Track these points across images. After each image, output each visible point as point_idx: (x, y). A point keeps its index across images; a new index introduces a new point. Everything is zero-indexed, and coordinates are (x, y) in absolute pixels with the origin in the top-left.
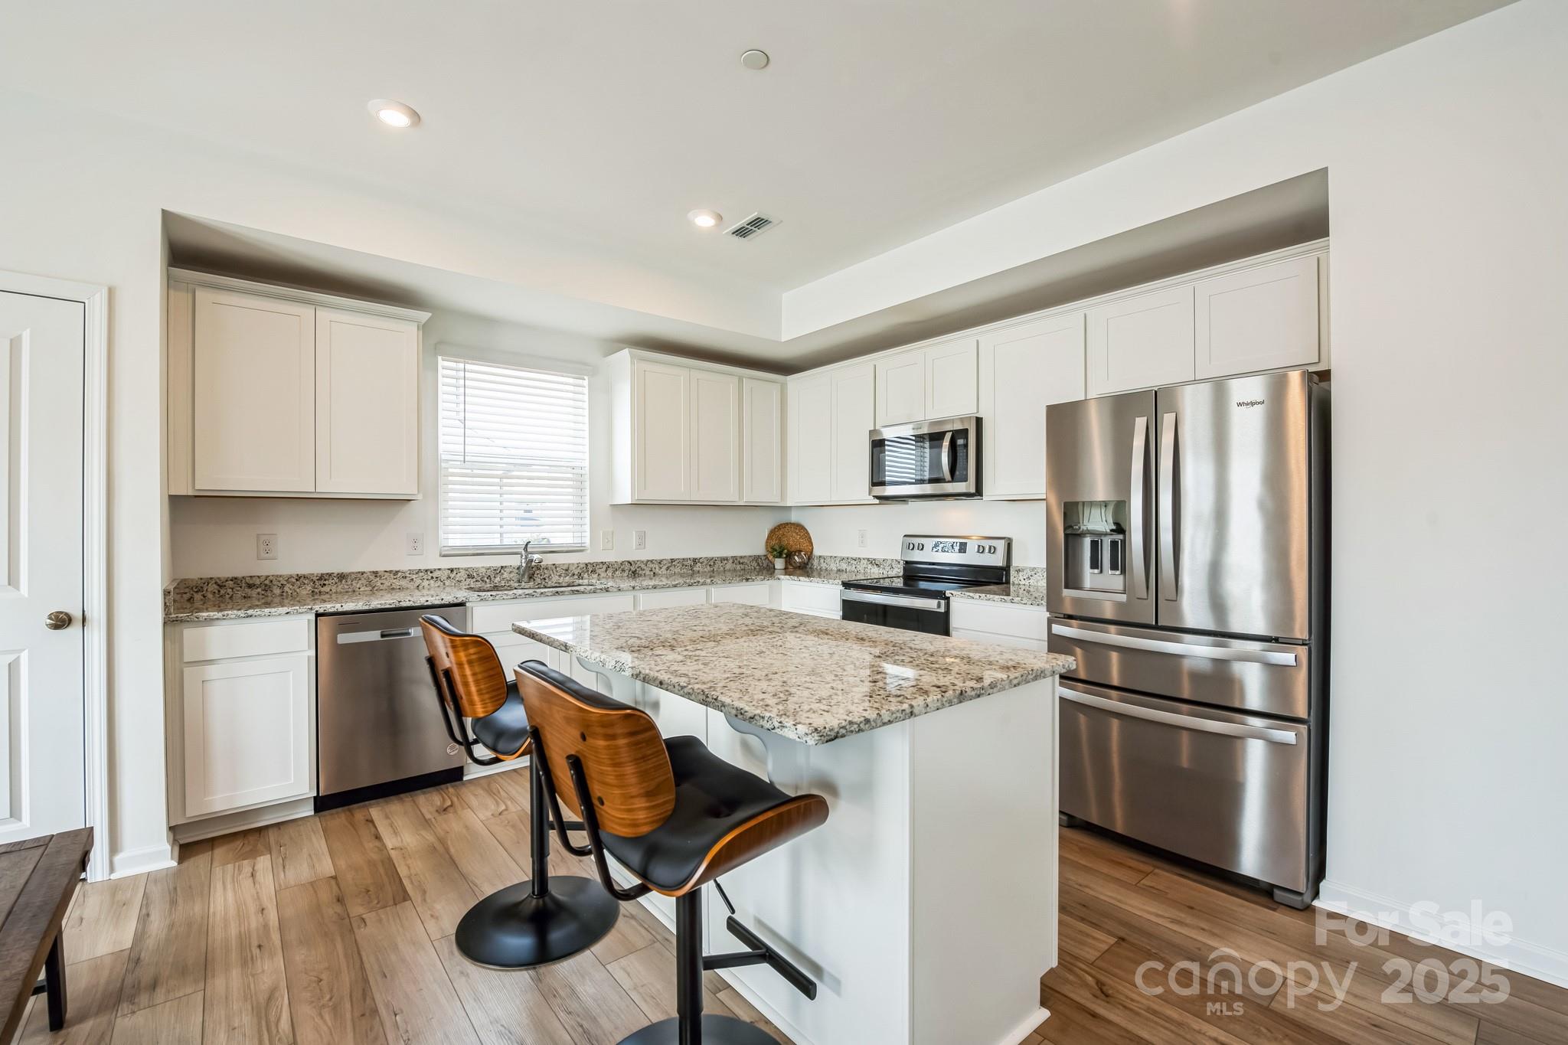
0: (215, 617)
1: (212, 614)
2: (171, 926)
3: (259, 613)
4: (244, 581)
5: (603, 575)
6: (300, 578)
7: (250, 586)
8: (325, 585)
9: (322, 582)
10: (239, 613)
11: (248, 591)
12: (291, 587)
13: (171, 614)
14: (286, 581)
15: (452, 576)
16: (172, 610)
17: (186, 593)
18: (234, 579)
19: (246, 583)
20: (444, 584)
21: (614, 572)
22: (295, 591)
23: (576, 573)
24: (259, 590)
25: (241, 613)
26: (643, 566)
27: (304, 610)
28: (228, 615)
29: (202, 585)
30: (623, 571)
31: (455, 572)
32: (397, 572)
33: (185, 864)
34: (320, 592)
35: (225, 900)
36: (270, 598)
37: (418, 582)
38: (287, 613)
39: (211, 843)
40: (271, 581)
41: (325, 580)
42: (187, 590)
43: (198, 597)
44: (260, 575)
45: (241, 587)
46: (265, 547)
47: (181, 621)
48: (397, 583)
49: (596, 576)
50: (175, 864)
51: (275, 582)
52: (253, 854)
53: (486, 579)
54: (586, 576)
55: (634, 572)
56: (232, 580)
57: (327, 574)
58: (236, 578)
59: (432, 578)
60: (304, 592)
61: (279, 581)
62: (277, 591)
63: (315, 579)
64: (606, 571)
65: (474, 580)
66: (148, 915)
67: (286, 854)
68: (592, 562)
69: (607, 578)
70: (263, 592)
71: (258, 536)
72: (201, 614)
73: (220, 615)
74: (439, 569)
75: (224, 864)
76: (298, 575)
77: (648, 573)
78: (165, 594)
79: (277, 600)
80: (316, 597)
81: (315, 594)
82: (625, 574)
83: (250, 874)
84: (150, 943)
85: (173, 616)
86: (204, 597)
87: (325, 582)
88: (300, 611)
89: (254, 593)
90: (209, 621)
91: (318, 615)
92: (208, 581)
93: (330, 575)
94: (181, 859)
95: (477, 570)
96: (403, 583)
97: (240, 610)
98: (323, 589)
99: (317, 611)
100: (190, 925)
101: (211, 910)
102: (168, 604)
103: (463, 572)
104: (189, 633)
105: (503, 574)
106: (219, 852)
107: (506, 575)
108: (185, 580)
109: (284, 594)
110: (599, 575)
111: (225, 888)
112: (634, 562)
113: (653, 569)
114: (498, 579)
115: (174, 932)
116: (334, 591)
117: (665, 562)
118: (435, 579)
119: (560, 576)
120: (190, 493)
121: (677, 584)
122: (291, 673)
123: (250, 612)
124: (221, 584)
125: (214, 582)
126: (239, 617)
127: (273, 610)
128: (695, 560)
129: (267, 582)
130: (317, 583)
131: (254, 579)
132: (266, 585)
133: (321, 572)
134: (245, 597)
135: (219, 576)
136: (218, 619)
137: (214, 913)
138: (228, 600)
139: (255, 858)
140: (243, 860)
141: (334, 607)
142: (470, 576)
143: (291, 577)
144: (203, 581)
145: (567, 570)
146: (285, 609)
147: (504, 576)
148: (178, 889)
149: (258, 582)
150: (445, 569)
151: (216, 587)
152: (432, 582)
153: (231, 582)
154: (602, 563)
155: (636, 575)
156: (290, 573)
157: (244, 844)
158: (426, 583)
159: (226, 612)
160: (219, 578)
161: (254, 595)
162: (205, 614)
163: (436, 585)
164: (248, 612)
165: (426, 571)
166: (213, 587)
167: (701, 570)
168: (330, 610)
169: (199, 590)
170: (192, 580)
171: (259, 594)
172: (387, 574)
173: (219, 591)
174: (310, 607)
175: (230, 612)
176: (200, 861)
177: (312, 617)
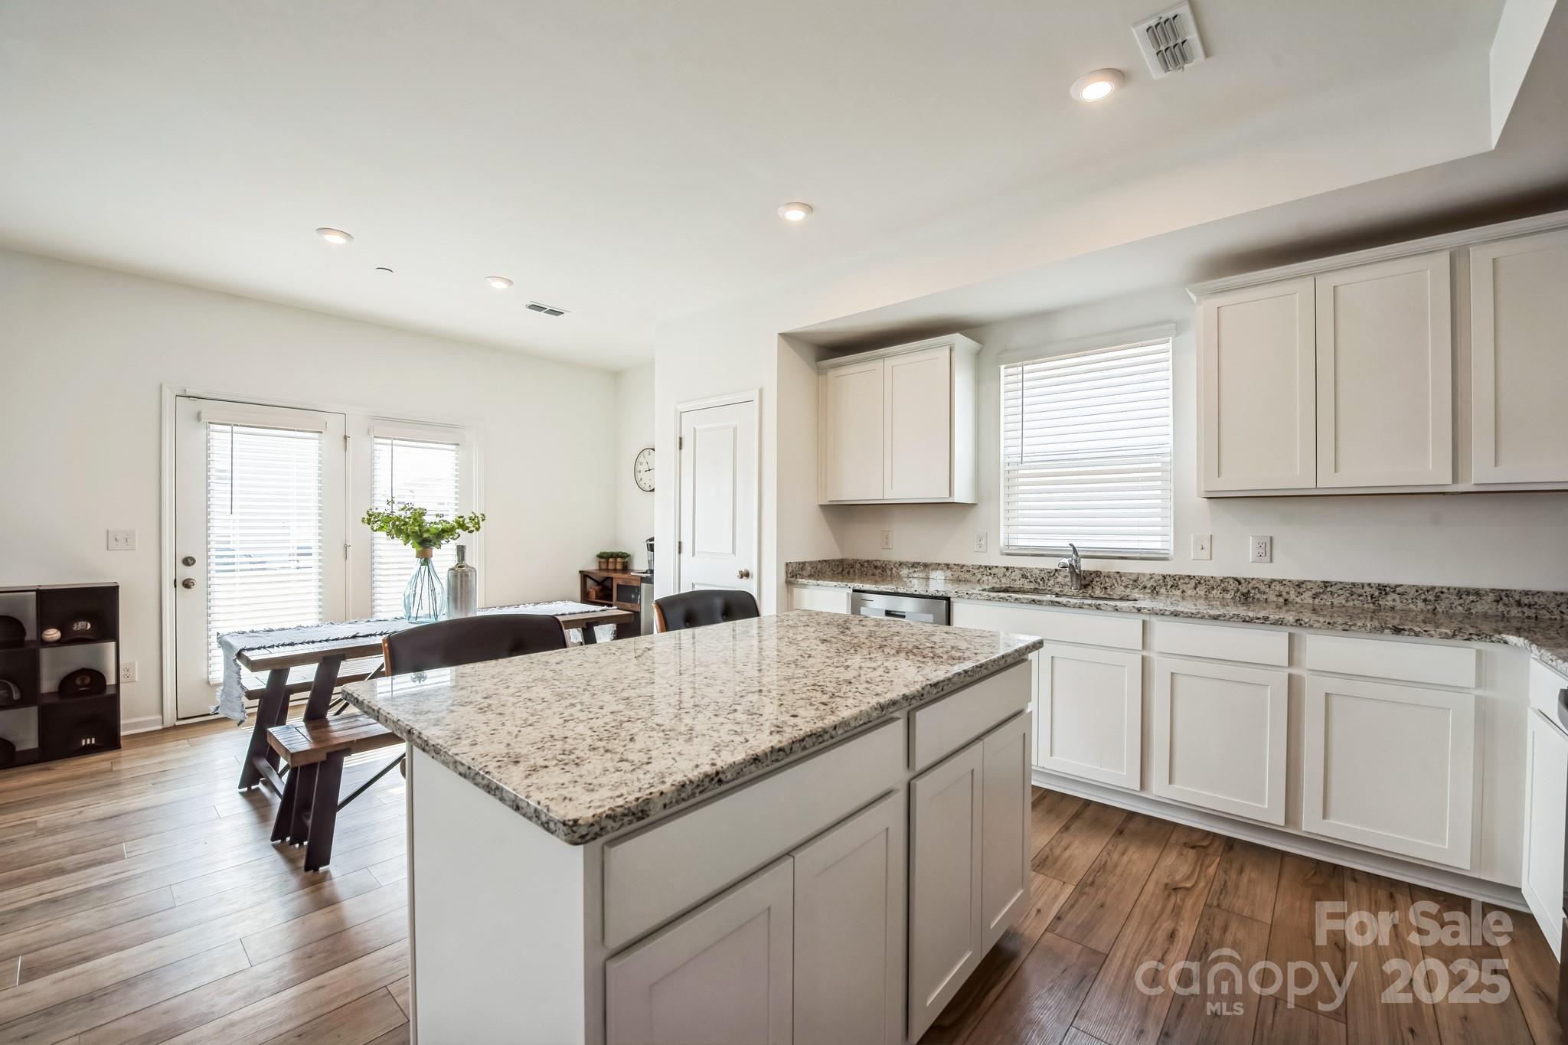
5: (1190, 592)
6: (901, 564)
7: (875, 567)
11: (874, 570)
12: (896, 570)
14: (894, 565)
15: (1008, 574)
17: (847, 568)
18: (868, 561)
19: (873, 564)
20: (1001, 581)
21: (1209, 591)
22: (899, 574)
23: (1149, 586)
24: (880, 571)
26: (1262, 587)
30: (1225, 590)
31: (1010, 571)
32: (963, 566)
37: (979, 576)
38: (835, 586)
40: (886, 565)
41: (916, 568)
43: (851, 571)
45: (871, 567)
46: (886, 541)
47: (792, 583)
48: (964, 576)
49: (1178, 593)
51: (888, 566)
53: (1039, 580)
54: (1163, 590)
55: (1246, 595)
59: (990, 574)
60: (904, 576)
61: (890, 565)
62: (889, 572)
63: (909, 566)
64: (1195, 588)
65: (1028, 580)
68: (1172, 573)
69: (1197, 598)
70: (881, 573)
71: (883, 532)
74: (997, 567)
76: (900, 562)
77: (1272, 598)
79: (889, 579)
82: (1228, 596)
85: (789, 579)
86: (854, 571)
87: (915, 570)
89: (877, 572)
90: (804, 586)
91: (854, 590)
92: (856, 561)
93: (918, 564)
95: (1030, 571)
96: (968, 576)
99: (854, 587)
103: (1018, 571)
104: (796, 591)
105: (1057, 577)
107: (1060, 579)
109: (892, 575)
110: (1183, 592)
112: (1245, 579)
113: (1284, 593)
114: (1051, 582)
117: (1309, 586)
118: (993, 576)
119: (1126, 587)
120: (827, 503)
121: (1220, 616)
124: (862, 564)
125: (858, 562)
126: (814, 585)
128: (1383, 589)
129: (884, 565)
130: (911, 569)
131: (877, 562)
132: (883, 568)
134: (873, 575)
136: (806, 584)
142: (1024, 576)
143: (897, 563)
144: (854, 561)
145: (1136, 581)
147: (1058, 580)
149: (879, 565)
150: (1001, 567)
151: (860, 566)
152: (990, 578)
153: (866, 564)
154: (1189, 576)
155: (1250, 599)
156: (896, 560)
158: (985, 578)
163: (994, 581)
165: (986, 567)
166: (858, 566)
167: (1399, 606)
169: (852, 566)
172: (956, 567)
173: (861, 569)
177: (851, 591)
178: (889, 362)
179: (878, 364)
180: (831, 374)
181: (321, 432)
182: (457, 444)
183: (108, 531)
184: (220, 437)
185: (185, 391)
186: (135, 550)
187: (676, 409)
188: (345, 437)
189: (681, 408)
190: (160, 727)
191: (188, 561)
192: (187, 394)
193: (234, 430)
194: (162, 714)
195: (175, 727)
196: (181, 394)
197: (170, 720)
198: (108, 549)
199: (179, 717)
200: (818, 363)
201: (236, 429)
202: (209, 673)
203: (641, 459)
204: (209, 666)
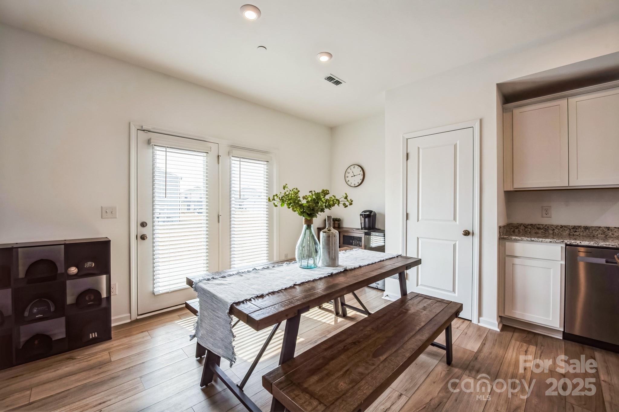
0: (518, 239)
1: (517, 237)
2: (491, 353)
3: (537, 240)
4: (535, 226)
6: (563, 227)
7: (539, 228)
8: (576, 231)
9: (575, 230)
10: (528, 239)
11: (537, 230)
12: (558, 230)
13: (501, 236)
14: (555, 228)
16: (502, 234)
17: (512, 229)
19: (536, 227)
22: (560, 233)
24: (542, 230)
25: (529, 239)
27: (559, 242)
28: (523, 239)
29: (518, 226)
33: (502, 333)
34: (573, 235)
35: (512, 355)
36: (547, 235)
38: (550, 242)
39: (515, 330)
40: (548, 227)
41: (576, 229)
42: (512, 228)
43: (517, 230)
44: (542, 224)
45: (534, 228)
46: (546, 212)
47: (505, 239)
50: (498, 330)
51: (550, 228)
52: (529, 343)
56: (530, 225)
57: (578, 226)
58: (532, 225)
60: (565, 234)
61: (552, 228)
62: (551, 232)
63: (570, 228)
66: (485, 344)
67: (543, 350)
70: (544, 232)
71: (542, 207)
72: (512, 237)
73: (520, 238)
75: (516, 340)
76: (561, 225)
78: (499, 228)
79: (551, 236)
80: (571, 237)
81: (570, 236)
83: (525, 351)
84: (482, 355)
85: (502, 236)
86: (519, 231)
87: (576, 230)
88: (557, 241)
89: (540, 231)
90: (516, 241)
91: (566, 245)
92: (521, 225)
93: (579, 227)
94: (502, 330)
97: (529, 237)
98: (575, 233)
99: (566, 243)
100: (496, 357)
101: (506, 356)
102: (500, 232)
104: (508, 244)
106: (516, 335)
108: (511, 224)
109: (554, 234)
111: (513, 350)
115: (490, 356)
116: (581, 235)
120: (512, 190)
122: (552, 269)
123: (533, 239)
124: (526, 226)
125: (522, 225)
126: (528, 241)
127: (543, 240)
129: (546, 227)
130: (572, 230)
131: (540, 226)
132: (545, 229)
133: (574, 225)
134: (536, 233)
135: (525, 223)
136: (519, 240)
137: (506, 358)
138: (528, 233)
139: (529, 345)
140: (525, 343)
141: (576, 242)
143: (558, 226)
144: (519, 225)
146: (549, 240)
148: (497, 341)
149: (542, 227)
151: (523, 227)
153: (530, 226)
156: (557, 224)
157: (526, 337)
159: (522, 238)
160: (525, 224)
161: (540, 233)
162: (514, 237)
164: (532, 239)
166: (522, 227)
168: (573, 244)
169: (517, 228)
170: (514, 224)
171: (542, 232)
172: (616, 229)
173: (525, 229)
174: (562, 240)
175: (524, 238)
176: (509, 334)
177: (564, 246)
178: (572, 100)
179: (563, 102)
180: (516, 111)
181: (208, 153)
182: (268, 162)
183: (102, 207)
184: (160, 154)
185: (142, 127)
186: (116, 218)
187: (403, 137)
188: (218, 156)
189: (407, 136)
190: (129, 321)
191: (143, 225)
192: (144, 129)
193: (167, 150)
194: (130, 313)
195: (137, 321)
196: (140, 128)
197: (134, 317)
198: (102, 218)
199: (139, 314)
200: (503, 105)
201: (168, 150)
202: (154, 288)
203: (349, 170)
204: (154, 284)
